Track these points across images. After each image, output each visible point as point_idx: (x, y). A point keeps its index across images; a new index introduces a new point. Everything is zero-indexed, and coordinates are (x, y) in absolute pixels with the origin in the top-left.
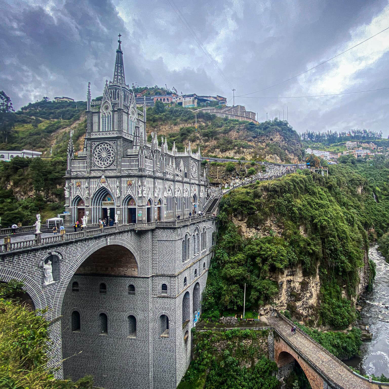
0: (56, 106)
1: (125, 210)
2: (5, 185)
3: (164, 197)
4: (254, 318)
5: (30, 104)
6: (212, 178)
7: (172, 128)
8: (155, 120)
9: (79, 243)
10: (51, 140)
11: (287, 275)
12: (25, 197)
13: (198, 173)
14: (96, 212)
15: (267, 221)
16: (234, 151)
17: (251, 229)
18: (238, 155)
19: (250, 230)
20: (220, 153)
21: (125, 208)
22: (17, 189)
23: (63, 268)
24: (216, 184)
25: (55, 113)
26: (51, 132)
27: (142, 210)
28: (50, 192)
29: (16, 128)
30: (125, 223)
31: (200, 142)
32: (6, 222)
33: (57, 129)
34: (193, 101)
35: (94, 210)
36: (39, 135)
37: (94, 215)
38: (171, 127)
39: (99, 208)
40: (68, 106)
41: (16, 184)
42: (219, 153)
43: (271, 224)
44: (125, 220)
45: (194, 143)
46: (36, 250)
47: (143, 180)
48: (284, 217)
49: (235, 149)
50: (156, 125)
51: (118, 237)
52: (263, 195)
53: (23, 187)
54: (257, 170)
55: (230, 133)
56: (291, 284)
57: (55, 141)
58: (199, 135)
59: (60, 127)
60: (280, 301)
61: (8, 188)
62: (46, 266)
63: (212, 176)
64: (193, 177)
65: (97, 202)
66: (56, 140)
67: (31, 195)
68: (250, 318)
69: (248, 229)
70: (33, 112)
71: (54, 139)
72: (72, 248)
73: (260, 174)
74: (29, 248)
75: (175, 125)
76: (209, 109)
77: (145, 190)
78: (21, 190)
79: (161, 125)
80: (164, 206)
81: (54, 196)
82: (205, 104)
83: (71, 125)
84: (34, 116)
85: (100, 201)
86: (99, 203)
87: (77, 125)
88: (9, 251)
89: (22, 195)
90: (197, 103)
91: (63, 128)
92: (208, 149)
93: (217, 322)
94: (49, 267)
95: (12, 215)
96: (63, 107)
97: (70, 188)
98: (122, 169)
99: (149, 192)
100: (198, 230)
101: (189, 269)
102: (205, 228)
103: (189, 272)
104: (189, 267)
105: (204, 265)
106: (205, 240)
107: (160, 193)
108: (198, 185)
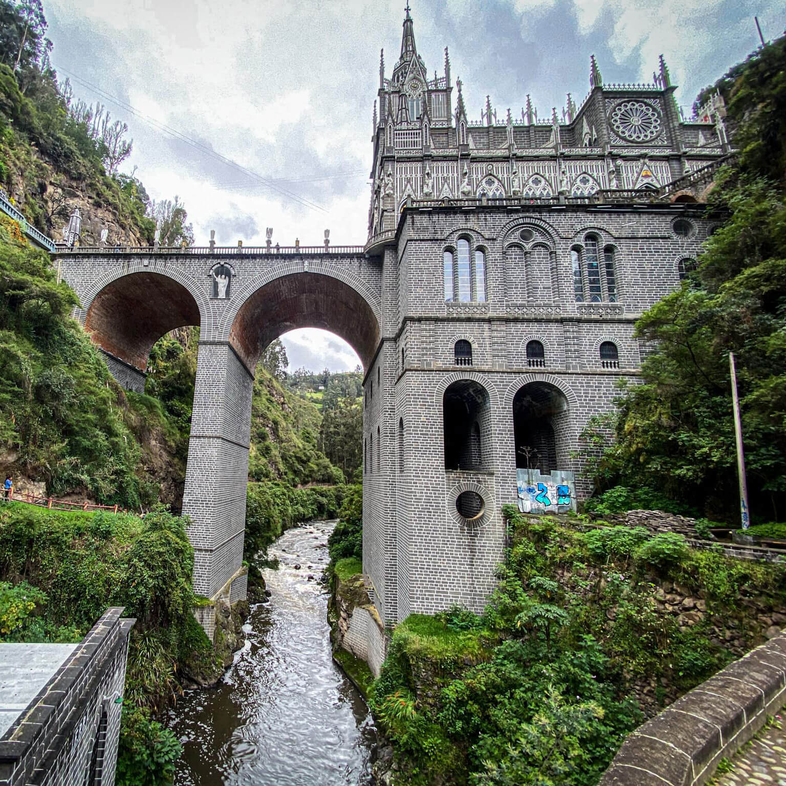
9: (258, 260)
13: (667, 126)
23: (236, 285)
27: (386, 219)
46: (207, 257)
47: (387, 167)
51: (327, 262)
72: (248, 264)
99: (406, 187)
100: (544, 232)
101: (486, 326)
102: (602, 234)
103: (486, 334)
104: (483, 320)
105: (609, 350)
106: (610, 274)
107: (446, 186)
108: (667, 158)
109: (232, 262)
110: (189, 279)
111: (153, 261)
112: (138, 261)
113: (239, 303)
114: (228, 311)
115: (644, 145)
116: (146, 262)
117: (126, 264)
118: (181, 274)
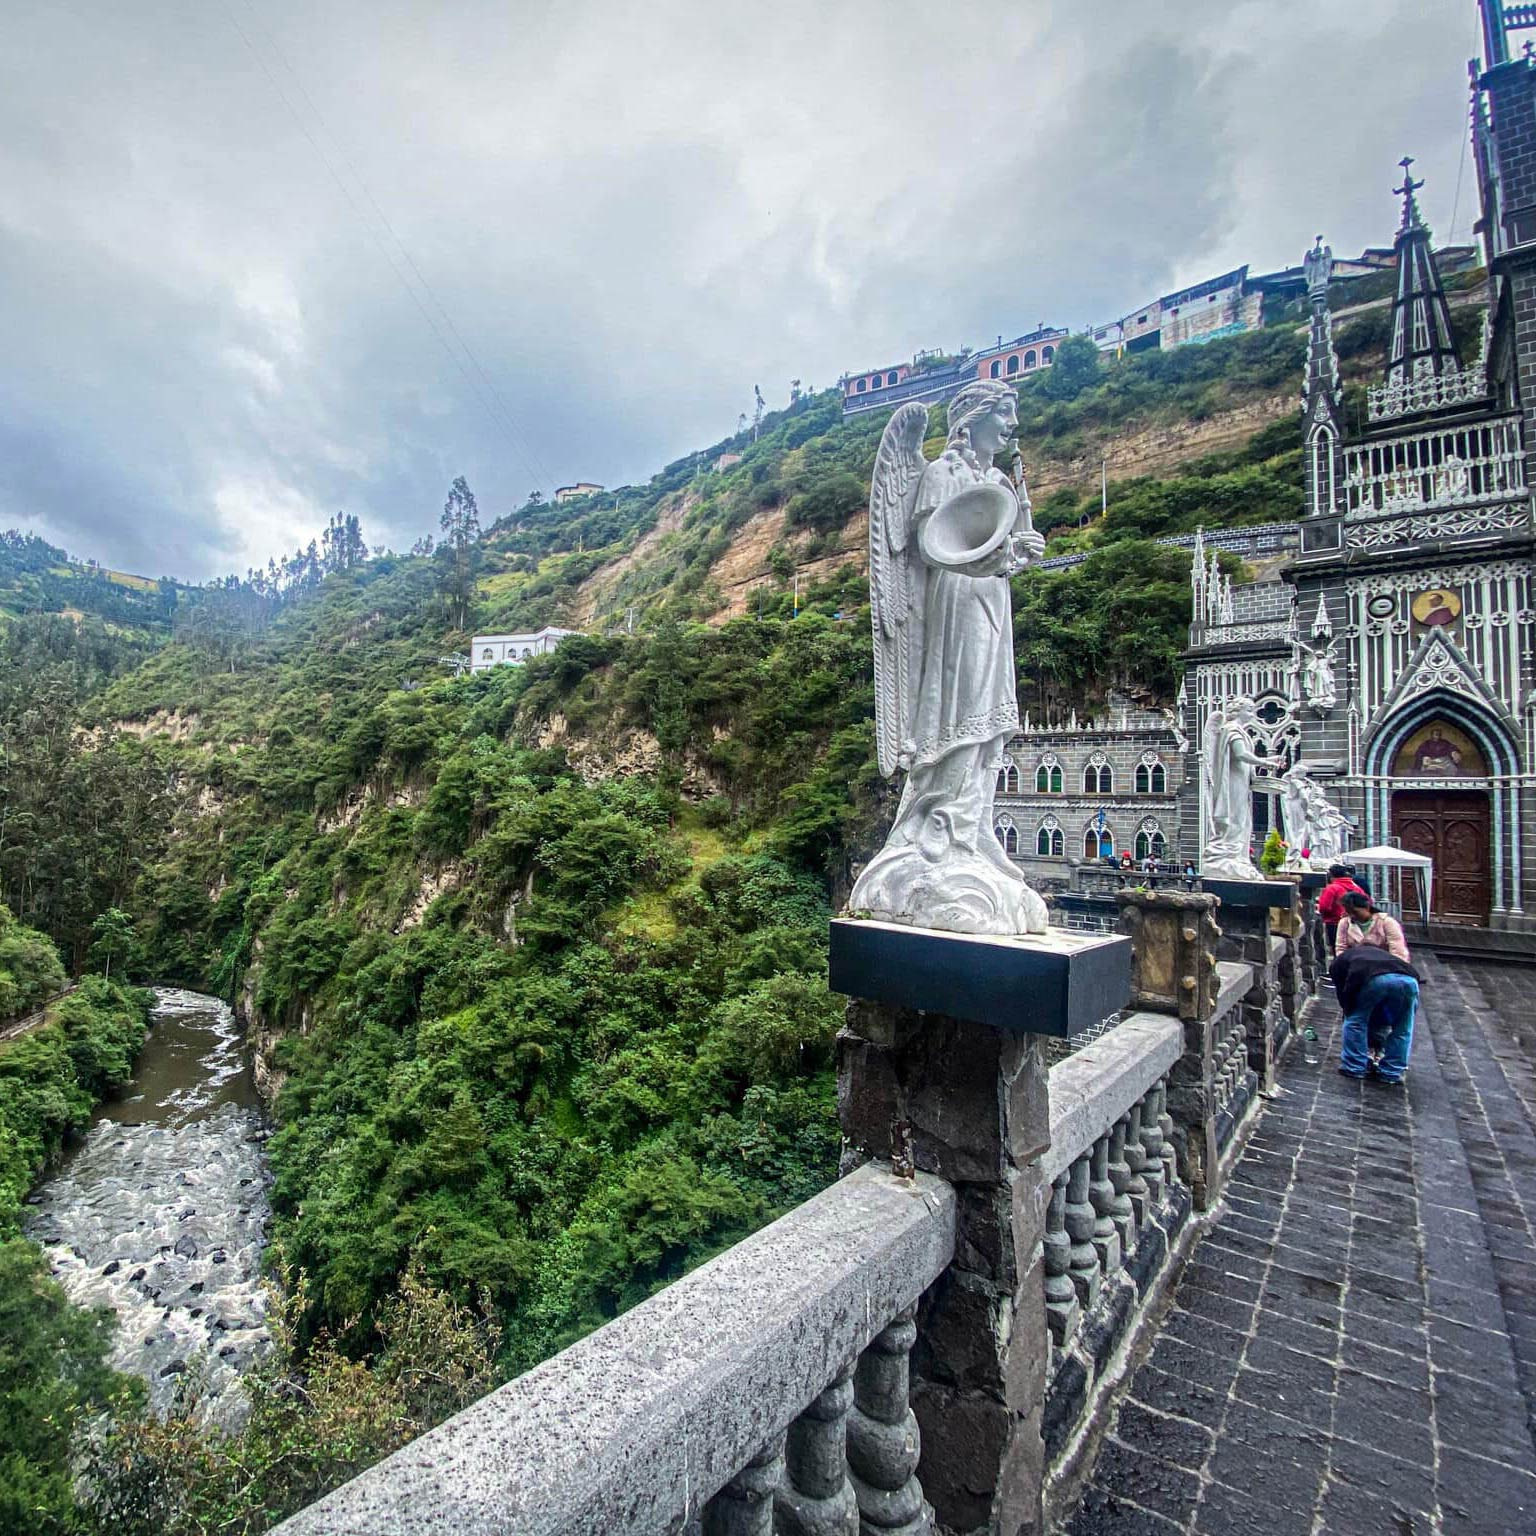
0: (560, 513)
2: (534, 733)
5: (499, 520)
7: (1182, 438)
8: (1061, 426)
10: (579, 607)
12: (605, 773)
22: (580, 746)
25: (563, 532)
26: (577, 580)
28: (688, 753)
29: (482, 586)
32: (589, 858)
33: (595, 568)
34: (1236, 306)
36: (549, 593)
38: (1170, 435)
40: (592, 508)
41: (577, 726)
50: (1079, 445)
53: (600, 735)
57: (592, 608)
59: (601, 562)
61: (543, 743)
66: (595, 604)
67: (625, 768)
70: (509, 540)
71: (591, 602)
75: (1200, 417)
78: (595, 748)
79: (1103, 437)
81: (703, 772)
83: (632, 549)
84: (512, 550)
87: (651, 547)
89: (596, 766)
90: (1263, 309)
91: (612, 564)
95: (605, 834)
96: (581, 512)
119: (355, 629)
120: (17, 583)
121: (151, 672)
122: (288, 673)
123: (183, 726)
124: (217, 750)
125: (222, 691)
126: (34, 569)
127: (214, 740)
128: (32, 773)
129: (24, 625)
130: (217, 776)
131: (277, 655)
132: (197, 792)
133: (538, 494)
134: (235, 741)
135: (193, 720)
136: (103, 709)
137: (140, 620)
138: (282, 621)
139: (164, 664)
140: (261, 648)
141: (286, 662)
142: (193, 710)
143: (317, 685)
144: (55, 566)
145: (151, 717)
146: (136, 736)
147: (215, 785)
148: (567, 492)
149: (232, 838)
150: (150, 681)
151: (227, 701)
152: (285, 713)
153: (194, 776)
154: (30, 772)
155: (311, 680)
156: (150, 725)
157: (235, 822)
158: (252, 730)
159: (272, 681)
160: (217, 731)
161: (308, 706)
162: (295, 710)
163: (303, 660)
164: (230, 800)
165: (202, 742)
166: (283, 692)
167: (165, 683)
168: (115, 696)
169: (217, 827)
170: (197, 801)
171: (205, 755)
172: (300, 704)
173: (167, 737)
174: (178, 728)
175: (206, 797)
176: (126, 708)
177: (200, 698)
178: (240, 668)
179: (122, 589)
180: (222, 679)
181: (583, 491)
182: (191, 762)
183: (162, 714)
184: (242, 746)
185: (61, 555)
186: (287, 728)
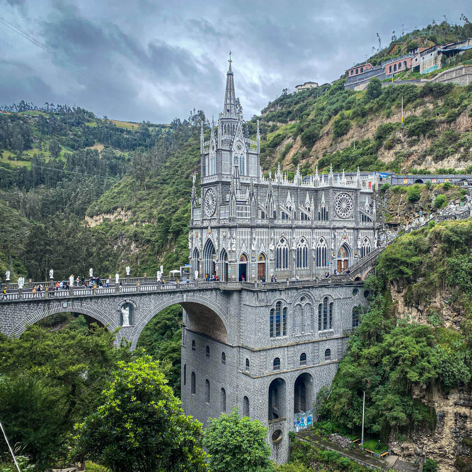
1: (222, 265)
3: (269, 251)
4: (374, 451)
6: (391, 214)
9: (152, 296)
11: (456, 404)
13: (355, 210)
14: (207, 265)
15: (435, 298)
16: (457, 156)
17: (410, 310)
18: (462, 163)
19: (408, 310)
20: (433, 162)
21: (222, 264)
23: (137, 315)
24: (393, 226)
27: (232, 267)
30: (222, 280)
31: (403, 147)
34: (436, 59)
35: (205, 264)
37: (205, 269)
39: (210, 262)
40: (310, 95)
42: (431, 164)
43: (441, 304)
44: (222, 277)
45: (392, 152)
46: (116, 296)
47: (232, 232)
48: (465, 292)
49: (460, 152)
50: (365, 123)
51: (197, 294)
52: (435, 249)
54: (449, 198)
55: (458, 120)
56: (465, 422)
58: (401, 135)
60: (438, 445)
62: (123, 311)
63: (392, 211)
64: (340, 218)
65: (208, 255)
68: (370, 449)
69: (406, 308)
72: (146, 299)
73: (452, 206)
74: (109, 295)
76: (453, 71)
77: (234, 243)
80: (269, 262)
82: (454, 59)
85: (210, 253)
86: (210, 256)
88: (95, 295)
90: (441, 61)
92: (414, 157)
93: (325, 437)
94: (126, 312)
96: (305, 98)
97: (192, 239)
98: (221, 218)
99: (242, 245)
100: (310, 298)
101: (286, 349)
102: (330, 297)
103: (286, 353)
104: (285, 347)
105: (328, 352)
106: (331, 315)
107: (262, 245)
108: (353, 229)
109: (134, 299)
110: (102, 314)
111: (70, 303)
112: (57, 303)
113: (141, 328)
114: (133, 335)
115: (346, 220)
116: (65, 305)
117: (46, 306)
118: (95, 311)
119: (196, 167)
120: (71, 133)
121: (116, 190)
122: (168, 189)
123: (126, 215)
124: (137, 226)
125: (140, 200)
126: (78, 124)
127: (137, 221)
128: (60, 243)
129: (74, 156)
130: (136, 237)
131: (164, 180)
132: (129, 244)
133: (286, 89)
134: (144, 222)
135: (129, 213)
136: (97, 208)
137: (131, 146)
138: (168, 164)
139: (122, 186)
140: (158, 177)
141: (168, 184)
142: (129, 209)
143: (178, 195)
144: (88, 121)
145: (115, 211)
146: (109, 220)
147: (136, 241)
148: (300, 87)
149: (142, 263)
150: (115, 194)
151: (141, 204)
152: (164, 209)
153: (129, 237)
154: (59, 242)
155: (175, 193)
156: (115, 215)
157: (143, 256)
158: (151, 216)
159: (161, 194)
160: (138, 217)
161: (173, 205)
162: (167, 207)
163: (174, 183)
164: (141, 247)
165: (132, 222)
166: (164, 198)
167: (121, 195)
168: (101, 202)
169: (137, 259)
170: (130, 248)
171: (132, 228)
172: (170, 204)
173: (120, 220)
174: (124, 216)
175: (133, 246)
176: (105, 208)
177: (133, 203)
178: (149, 187)
179: (122, 131)
180: (141, 194)
181: (308, 86)
182: (127, 231)
183: (119, 209)
184: (147, 223)
185: (91, 115)
186: (164, 215)
